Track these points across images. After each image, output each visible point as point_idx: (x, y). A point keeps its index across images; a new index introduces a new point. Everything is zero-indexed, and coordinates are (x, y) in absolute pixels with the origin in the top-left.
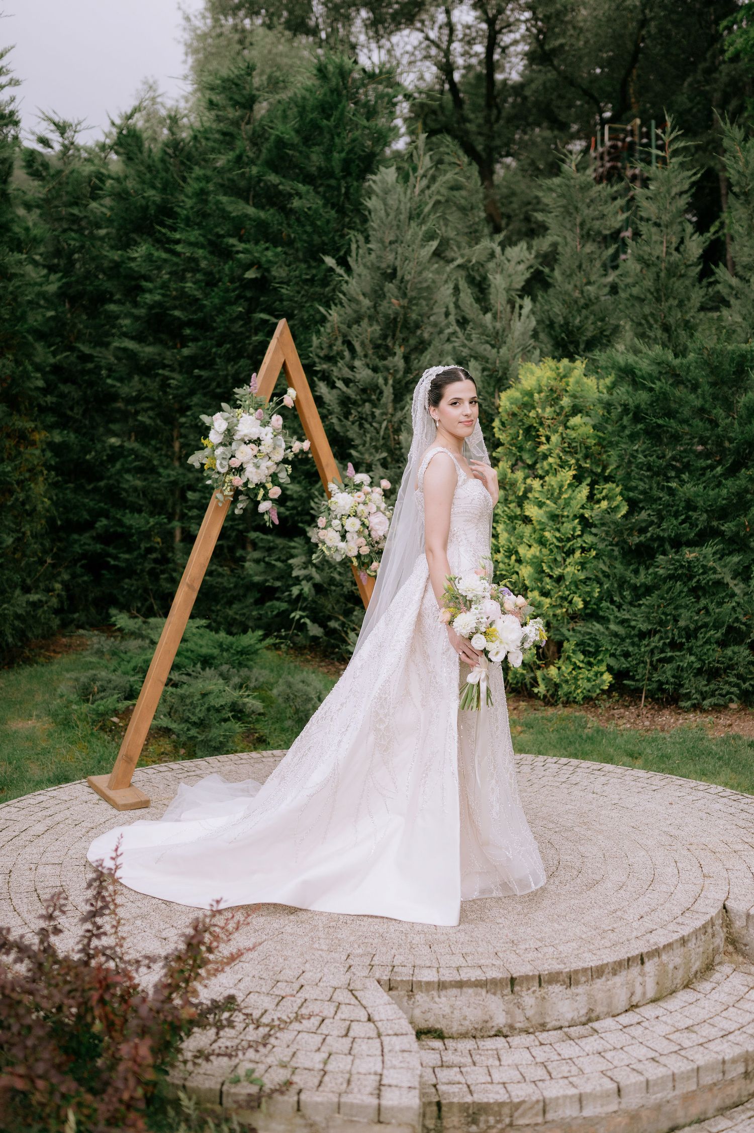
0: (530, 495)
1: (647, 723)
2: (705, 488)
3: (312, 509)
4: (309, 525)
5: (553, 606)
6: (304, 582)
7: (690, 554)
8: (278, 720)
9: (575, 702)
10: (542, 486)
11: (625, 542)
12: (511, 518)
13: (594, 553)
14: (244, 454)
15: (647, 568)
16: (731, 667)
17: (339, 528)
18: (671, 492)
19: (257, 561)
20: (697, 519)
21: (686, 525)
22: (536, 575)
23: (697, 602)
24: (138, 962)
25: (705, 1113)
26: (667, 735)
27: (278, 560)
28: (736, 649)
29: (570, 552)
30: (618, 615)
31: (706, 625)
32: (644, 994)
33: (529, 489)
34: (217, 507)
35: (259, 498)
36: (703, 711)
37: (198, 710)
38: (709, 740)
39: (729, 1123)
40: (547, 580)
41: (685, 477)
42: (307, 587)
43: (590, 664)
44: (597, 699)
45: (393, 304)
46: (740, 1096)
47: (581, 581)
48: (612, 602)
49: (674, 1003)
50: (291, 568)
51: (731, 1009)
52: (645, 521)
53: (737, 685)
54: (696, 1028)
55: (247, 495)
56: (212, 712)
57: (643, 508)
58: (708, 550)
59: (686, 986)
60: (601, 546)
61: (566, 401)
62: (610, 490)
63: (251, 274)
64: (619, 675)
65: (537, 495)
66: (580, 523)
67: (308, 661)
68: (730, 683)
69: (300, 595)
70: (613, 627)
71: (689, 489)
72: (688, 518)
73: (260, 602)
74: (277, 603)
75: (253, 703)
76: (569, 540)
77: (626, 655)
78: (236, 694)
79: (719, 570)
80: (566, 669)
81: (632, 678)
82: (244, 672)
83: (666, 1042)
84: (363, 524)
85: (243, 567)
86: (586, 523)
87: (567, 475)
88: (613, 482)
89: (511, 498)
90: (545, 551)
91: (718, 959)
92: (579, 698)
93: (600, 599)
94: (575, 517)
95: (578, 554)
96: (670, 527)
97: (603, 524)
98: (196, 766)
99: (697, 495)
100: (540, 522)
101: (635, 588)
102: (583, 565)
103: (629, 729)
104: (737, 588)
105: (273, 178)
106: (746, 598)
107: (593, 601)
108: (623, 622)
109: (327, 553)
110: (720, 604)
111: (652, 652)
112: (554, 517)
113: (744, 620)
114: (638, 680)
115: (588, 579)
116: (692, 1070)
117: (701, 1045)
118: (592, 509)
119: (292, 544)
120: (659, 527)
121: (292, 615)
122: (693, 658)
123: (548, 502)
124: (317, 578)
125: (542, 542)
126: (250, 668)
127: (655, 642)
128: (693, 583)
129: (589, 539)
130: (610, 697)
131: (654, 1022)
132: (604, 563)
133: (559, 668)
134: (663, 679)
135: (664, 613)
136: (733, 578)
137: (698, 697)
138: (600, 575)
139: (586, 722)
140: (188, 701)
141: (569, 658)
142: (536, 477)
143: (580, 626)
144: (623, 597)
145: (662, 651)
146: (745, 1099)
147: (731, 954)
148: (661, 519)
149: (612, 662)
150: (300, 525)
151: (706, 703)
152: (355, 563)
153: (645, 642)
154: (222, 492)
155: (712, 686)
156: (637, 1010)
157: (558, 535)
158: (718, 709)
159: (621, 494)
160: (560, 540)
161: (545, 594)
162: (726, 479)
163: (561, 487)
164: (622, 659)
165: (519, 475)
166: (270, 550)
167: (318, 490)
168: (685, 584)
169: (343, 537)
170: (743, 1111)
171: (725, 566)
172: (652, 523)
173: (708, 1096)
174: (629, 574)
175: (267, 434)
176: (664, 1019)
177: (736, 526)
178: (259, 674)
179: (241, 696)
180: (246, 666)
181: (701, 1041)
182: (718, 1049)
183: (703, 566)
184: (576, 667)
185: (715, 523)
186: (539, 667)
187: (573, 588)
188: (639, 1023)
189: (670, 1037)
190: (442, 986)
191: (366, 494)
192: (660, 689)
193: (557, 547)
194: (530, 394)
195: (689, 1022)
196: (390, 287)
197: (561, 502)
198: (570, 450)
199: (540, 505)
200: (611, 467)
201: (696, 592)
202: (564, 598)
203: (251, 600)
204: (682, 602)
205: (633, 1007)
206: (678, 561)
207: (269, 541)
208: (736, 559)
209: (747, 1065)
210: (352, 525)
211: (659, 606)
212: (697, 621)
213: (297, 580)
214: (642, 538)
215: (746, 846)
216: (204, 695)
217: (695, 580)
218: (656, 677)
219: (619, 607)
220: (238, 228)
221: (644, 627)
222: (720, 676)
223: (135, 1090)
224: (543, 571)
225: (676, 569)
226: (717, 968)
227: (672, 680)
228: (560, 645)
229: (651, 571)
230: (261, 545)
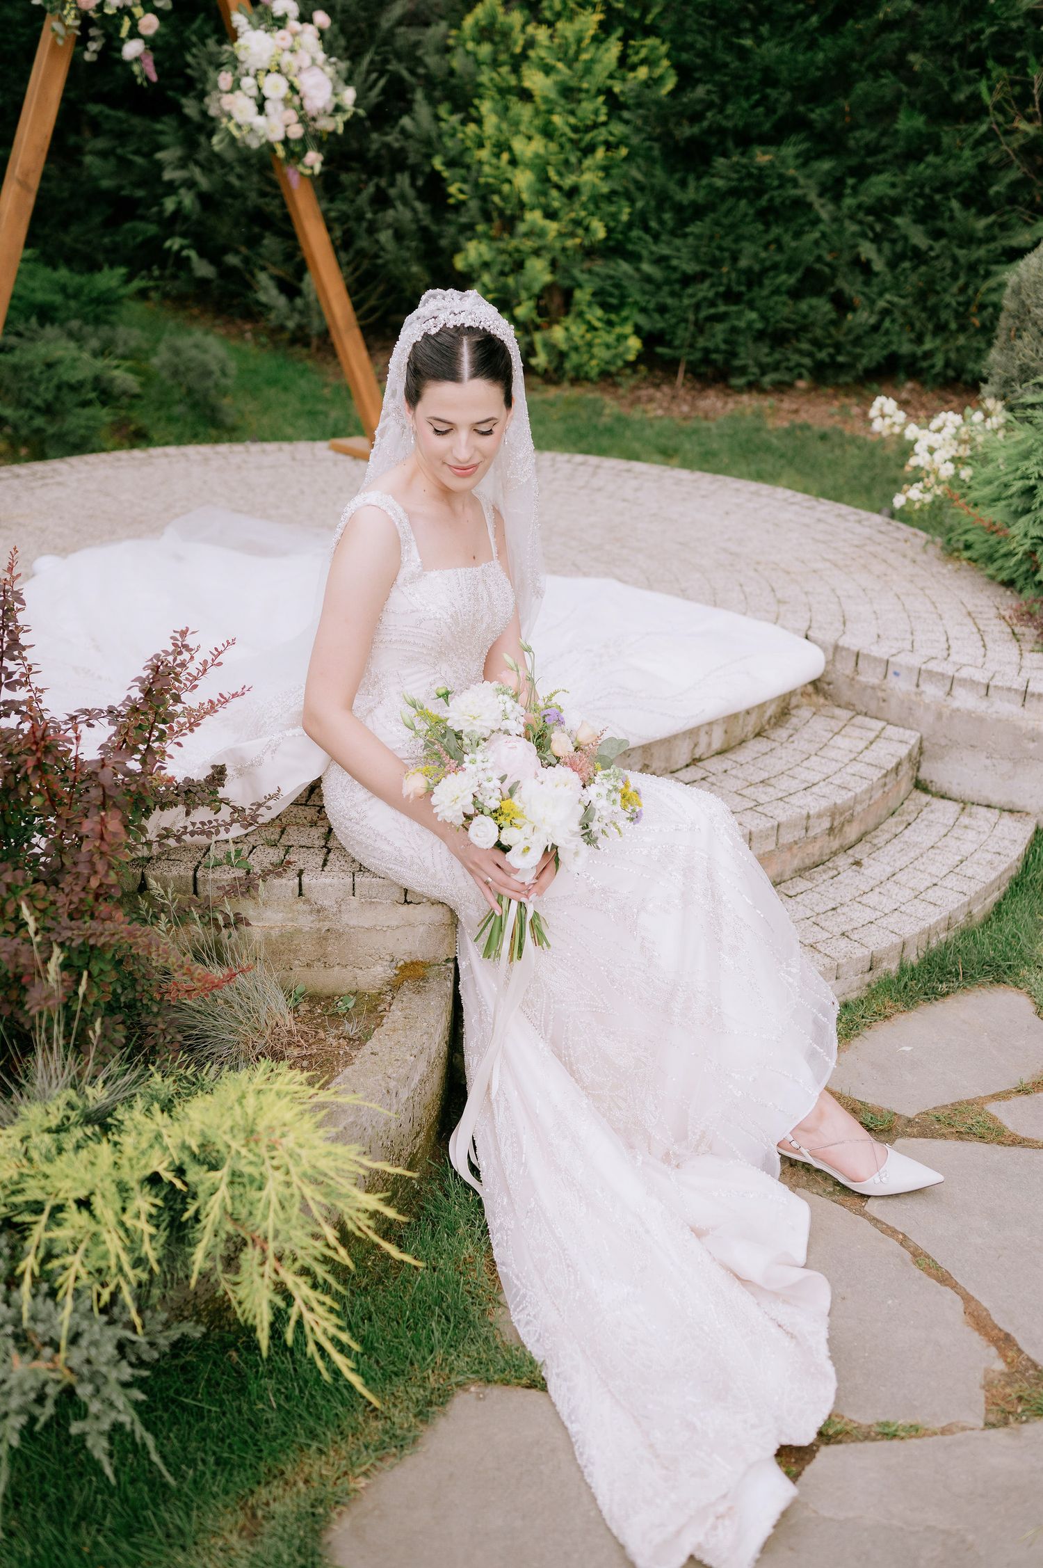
0: (532, 53)
1: (685, 408)
2: (792, 49)
3: (188, 65)
4: (185, 95)
5: (561, 235)
6: (182, 191)
7: (762, 157)
8: (161, 405)
9: (587, 379)
10: (551, 37)
11: (669, 134)
12: (503, 91)
13: (624, 151)
15: (699, 178)
16: (804, 328)
17: (254, 92)
18: (743, 54)
19: (103, 154)
20: (777, 100)
21: (761, 110)
22: (538, 186)
23: (766, 231)
24: (73, 718)
25: (781, 875)
26: (712, 425)
27: (137, 152)
28: (814, 301)
29: (590, 150)
30: (654, 248)
31: (775, 267)
32: (709, 745)
33: (530, 43)
34: (54, 45)
35: (124, 32)
36: (762, 391)
37: (42, 388)
38: (769, 432)
39: (810, 885)
40: (554, 193)
41: (764, 30)
42: (188, 199)
43: (610, 323)
44: (618, 374)
46: (821, 855)
47: (602, 196)
48: (647, 229)
49: (744, 755)
50: (159, 166)
51: (813, 758)
52: (701, 101)
53: (810, 355)
54: (772, 781)
55: (102, 28)
56: (65, 391)
57: (699, 81)
58: (789, 151)
59: (758, 735)
60: (635, 140)
62: (653, 49)
64: (651, 339)
65: (543, 53)
66: (605, 103)
67: (193, 318)
68: (801, 352)
69: (178, 212)
70: (646, 267)
71: (771, 51)
72: (765, 98)
73: (111, 223)
74: (141, 225)
75: (124, 379)
76: (588, 129)
77: (662, 309)
78: (100, 363)
79: (802, 181)
80: (578, 330)
81: (669, 344)
82: (105, 331)
83: (738, 798)
84: (292, 88)
85: (80, 164)
86: (614, 104)
87: (590, 20)
88: (657, 35)
89: (503, 57)
90: (553, 147)
91: (794, 702)
92: (594, 373)
93: (630, 225)
94: (599, 92)
95: (600, 153)
96: (735, 113)
97: (639, 105)
98: (54, 470)
99: (780, 60)
100: (546, 100)
101: (679, 208)
102: (606, 169)
103: (661, 418)
104: (824, 210)
106: (835, 227)
107: (620, 228)
108: (661, 261)
109: (236, 133)
110: (798, 235)
111: (697, 307)
112: (568, 92)
113: (828, 258)
114: (675, 348)
115: (613, 193)
116: (773, 827)
117: (781, 799)
118: (624, 80)
119: (159, 127)
120: (721, 111)
121: (168, 244)
122: (753, 315)
123: (560, 65)
124: (204, 182)
125: (548, 132)
126: (112, 325)
127: (704, 290)
128: (764, 201)
129: (618, 129)
130: (635, 371)
131: (722, 777)
132: (639, 168)
133: (567, 329)
134: (710, 345)
135: (720, 248)
136: (821, 195)
137: (756, 370)
138: (632, 187)
139: (603, 407)
140: (26, 375)
141: (580, 314)
142: (541, 22)
143: (599, 266)
144: (662, 222)
145: (713, 304)
146: (825, 858)
147: (809, 695)
148: (726, 98)
149: (641, 319)
150: (170, 93)
151: (767, 380)
152: (281, 152)
153: (690, 291)
154: (61, 20)
155: (777, 356)
156: (700, 764)
157: (572, 120)
158: (782, 388)
159: (668, 56)
160: (575, 129)
161: (551, 215)
162: (823, 36)
163: (579, 41)
164: (656, 316)
165: (517, 18)
166: (122, 136)
167: (195, 32)
168: (751, 202)
169: (261, 109)
170: (824, 871)
171: (809, 177)
172: (710, 105)
173: (786, 856)
174: (673, 187)
176: (734, 772)
177: (830, 112)
178: (129, 335)
179: (109, 367)
180: (106, 322)
181: (780, 795)
182: (802, 802)
183: (781, 177)
184: (591, 328)
185: (801, 108)
186: (538, 328)
187: (591, 207)
188: (703, 779)
189: (744, 792)
191: (295, 34)
192: (706, 360)
193: (571, 140)
195: (765, 775)
197: (579, 66)
199: (548, 70)
200: (656, 10)
201: (767, 215)
202: (577, 223)
203: (97, 220)
204: (746, 230)
205: (695, 761)
206: (744, 166)
207: (120, 121)
208: (826, 165)
209: (833, 819)
210: (275, 87)
211: (712, 238)
212: (763, 261)
213: (171, 188)
214: (696, 130)
215: (828, 565)
216: (50, 366)
217: (766, 197)
218: (701, 342)
219: (656, 238)
221: (690, 268)
222: (788, 341)
223: (107, 875)
224: (547, 180)
225: (741, 180)
226: (793, 712)
227: (723, 347)
228: (568, 295)
229: (705, 181)
230: (107, 126)
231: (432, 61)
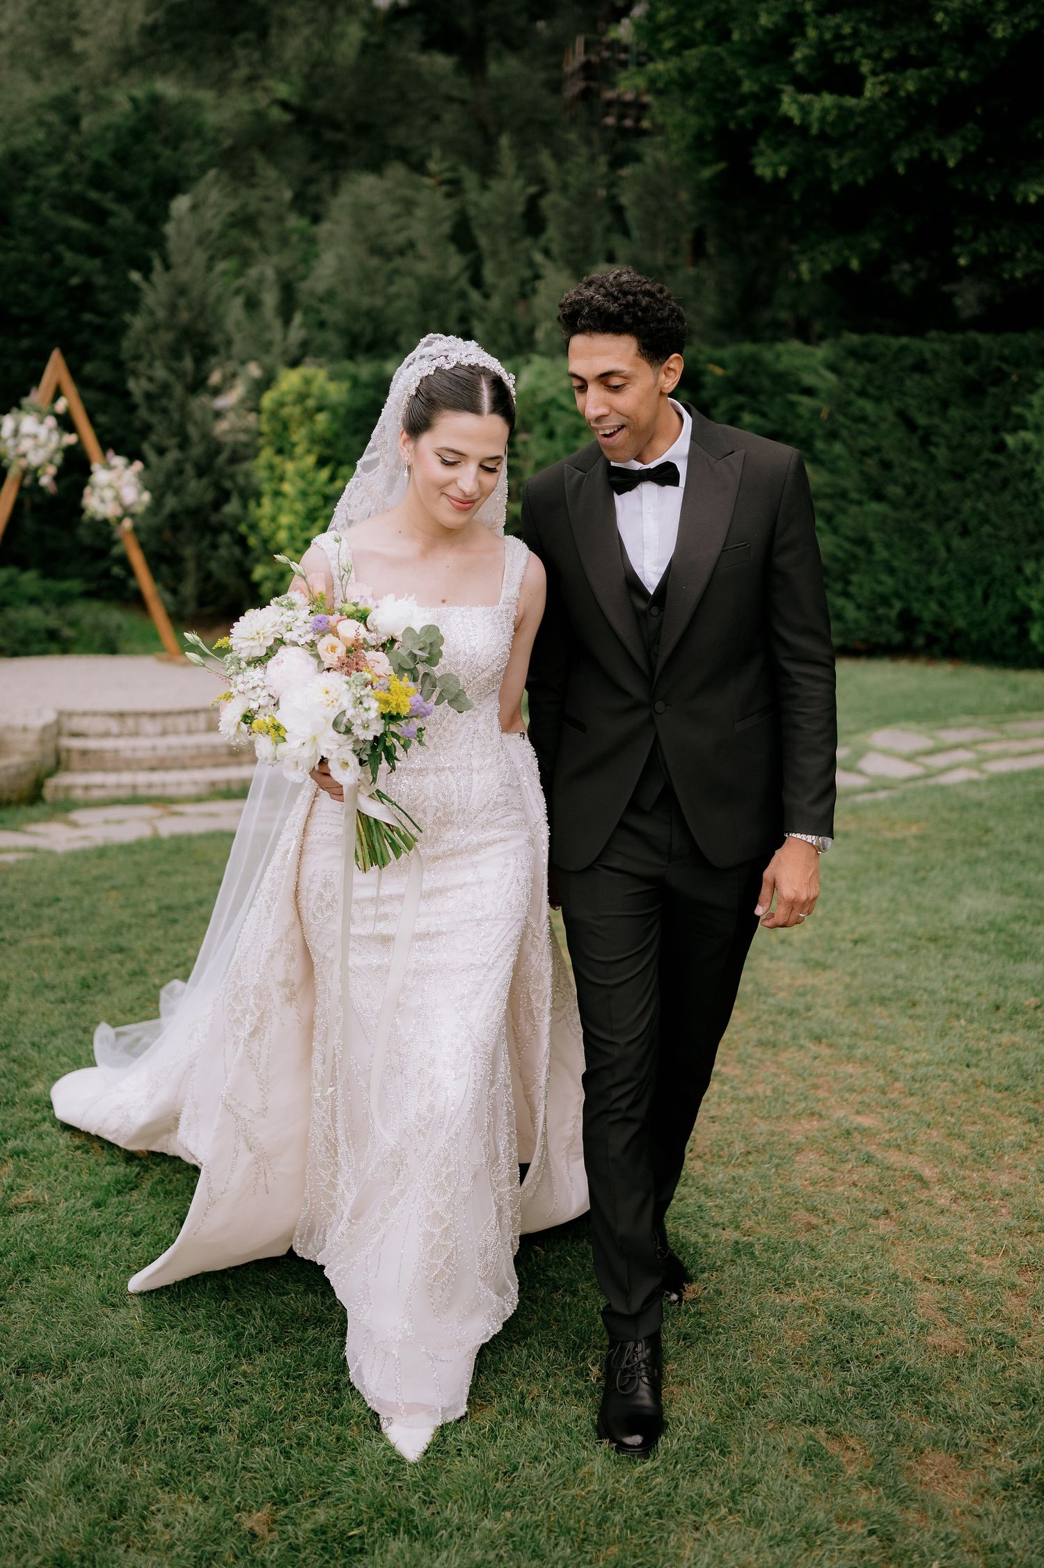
12: (273, 493)
14: (26, 445)
17: (100, 496)
33: (284, 473)
34: (11, 479)
35: (41, 474)
45: (184, 316)
55: (30, 473)
56: (32, 634)
61: (311, 403)
63: (75, 281)
75: (68, 632)
82: (63, 609)
84: (118, 494)
87: (311, 460)
89: (273, 477)
100: (293, 497)
105: (93, 195)
109: (93, 513)
123: (298, 481)
125: (296, 513)
126: (67, 607)
154: (14, 471)
163: (307, 469)
169: (103, 503)
175: (43, 431)
178: (74, 612)
180: (64, 605)
190: (85, 714)
191: (122, 473)
194: (284, 394)
196: (182, 302)
198: (314, 440)
199: (293, 483)
210: (108, 494)
220: (67, 236)
231: (241, 480)
